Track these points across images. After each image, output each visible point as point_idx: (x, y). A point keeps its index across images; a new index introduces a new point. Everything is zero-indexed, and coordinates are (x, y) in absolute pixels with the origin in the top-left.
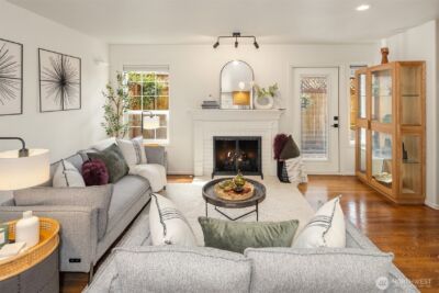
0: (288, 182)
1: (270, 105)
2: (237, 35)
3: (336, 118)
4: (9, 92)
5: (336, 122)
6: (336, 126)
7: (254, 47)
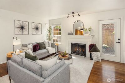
0: (92, 60)
1: (89, 34)
2: (73, 13)
3: (119, 39)
4: (26, 31)
5: (119, 41)
6: (119, 42)
7: (78, 16)
